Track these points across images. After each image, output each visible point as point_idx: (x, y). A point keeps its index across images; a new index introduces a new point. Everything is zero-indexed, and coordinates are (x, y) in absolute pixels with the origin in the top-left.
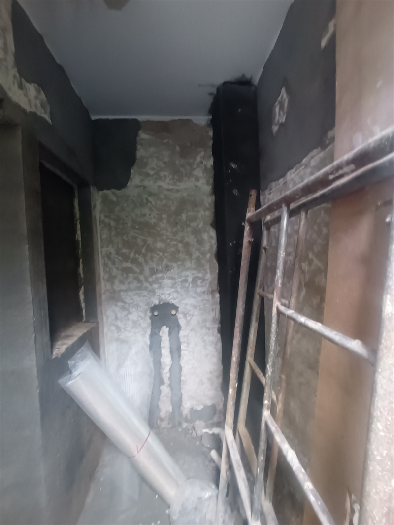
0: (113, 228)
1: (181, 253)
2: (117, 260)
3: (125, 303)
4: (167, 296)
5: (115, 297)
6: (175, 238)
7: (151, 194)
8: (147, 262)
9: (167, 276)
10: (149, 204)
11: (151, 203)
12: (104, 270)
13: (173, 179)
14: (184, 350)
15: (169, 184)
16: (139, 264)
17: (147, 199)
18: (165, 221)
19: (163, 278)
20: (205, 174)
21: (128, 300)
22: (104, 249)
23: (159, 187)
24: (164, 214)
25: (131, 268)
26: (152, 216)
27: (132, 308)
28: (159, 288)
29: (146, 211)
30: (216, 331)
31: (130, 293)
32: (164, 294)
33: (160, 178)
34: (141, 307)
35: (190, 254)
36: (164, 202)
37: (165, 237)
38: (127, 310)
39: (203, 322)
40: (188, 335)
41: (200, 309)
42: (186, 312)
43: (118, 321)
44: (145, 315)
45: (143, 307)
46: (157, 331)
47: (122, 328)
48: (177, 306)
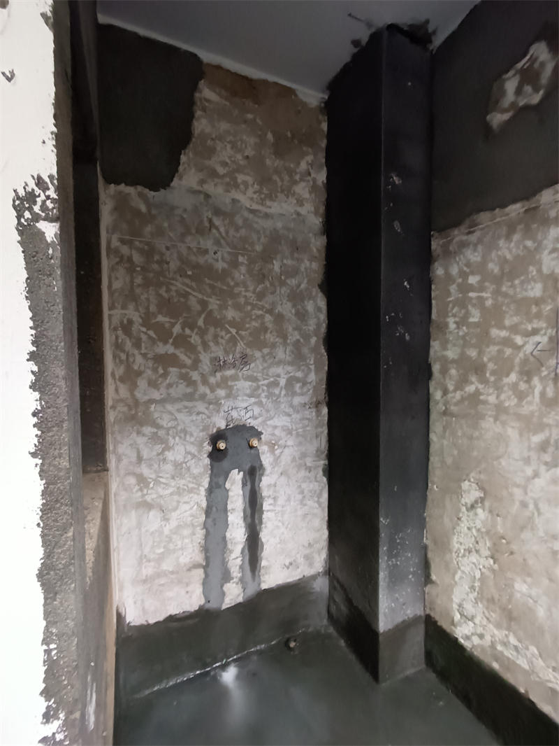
0: (138, 269)
1: (269, 331)
2: (144, 337)
3: (159, 427)
4: (242, 413)
5: (137, 417)
6: (259, 303)
7: (218, 212)
8: (205, 345)
9: (243, 375)
10: (214, 231)
11: (217, 229)
12: (115, 357)
13: (260, 192)
14: (268, 511)
15: (252, 199)
16: (191, 349)
17: (210, 221)
18: (243, 269)
19: (234, 378)
20: (313, 195)
21: (165, 422)
22: (117, 313)
23: (234, 201)
24: (243, 255)
25: (174, 355)
26: (219, 254)
27: (174, 438)
28: (228, 396)
29: (208, 244)
30: (321, 473)
31: (169, 407)
32: (236, 408)
33: (236, 186)
34: (191, 435)
35: (284, 336)
36: (243, 232)
37: (242, 300)
38: (163, 441)
39: (300, 459)
40: (276, 483)
41: (298, 435)
42: (273, 442)
43: (143, 465)
44: (200, 451)
45: (195, 434)
46: (221, 480)
47: (150, 480)
48: (259, 430)
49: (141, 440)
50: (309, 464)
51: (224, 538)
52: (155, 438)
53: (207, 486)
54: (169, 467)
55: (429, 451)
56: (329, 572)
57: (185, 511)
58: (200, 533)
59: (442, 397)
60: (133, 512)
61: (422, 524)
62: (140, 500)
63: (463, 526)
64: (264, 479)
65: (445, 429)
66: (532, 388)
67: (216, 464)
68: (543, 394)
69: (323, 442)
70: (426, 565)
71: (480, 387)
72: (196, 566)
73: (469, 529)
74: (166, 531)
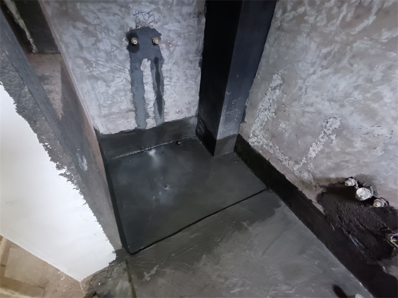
3: (88, 23)
4: (146, 17)
5: (69, 13)
31: (91, 7)
32: (142, 12)
34: (113, 32)
38: (94, 35)
39: (186, 55)
40: (171, 69)
41: (185, 38)
42: (169, 42)
43: (85, 52)
44: (121, 44)
45: (115, 31)
46: (137, 65)
47: (92, 62)
48: (159, 32)
49: (78, 33)
50: (191, 59)
51: (144, 97)
52: (87, 32)
53: (129, 68)
54: (102, 54)
55: (262, 54)
56: (198, 116)
57: (119, 82)
58: (130, 95)
59: (281, 15)
60: (87, 81)
61: (247, 95)
62: (90, 74)
63: (267, 98)
64: (164, 66)
65: (275, 39)
66: (340, 12)
67: (133, 54)
68: (344, 18)
69: (200, 44)
70: (244, 115)
71: (308, 8)
72: (130, 110)
73: (269, 99)
74: (110, 92)
